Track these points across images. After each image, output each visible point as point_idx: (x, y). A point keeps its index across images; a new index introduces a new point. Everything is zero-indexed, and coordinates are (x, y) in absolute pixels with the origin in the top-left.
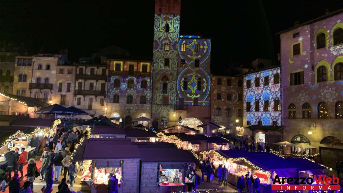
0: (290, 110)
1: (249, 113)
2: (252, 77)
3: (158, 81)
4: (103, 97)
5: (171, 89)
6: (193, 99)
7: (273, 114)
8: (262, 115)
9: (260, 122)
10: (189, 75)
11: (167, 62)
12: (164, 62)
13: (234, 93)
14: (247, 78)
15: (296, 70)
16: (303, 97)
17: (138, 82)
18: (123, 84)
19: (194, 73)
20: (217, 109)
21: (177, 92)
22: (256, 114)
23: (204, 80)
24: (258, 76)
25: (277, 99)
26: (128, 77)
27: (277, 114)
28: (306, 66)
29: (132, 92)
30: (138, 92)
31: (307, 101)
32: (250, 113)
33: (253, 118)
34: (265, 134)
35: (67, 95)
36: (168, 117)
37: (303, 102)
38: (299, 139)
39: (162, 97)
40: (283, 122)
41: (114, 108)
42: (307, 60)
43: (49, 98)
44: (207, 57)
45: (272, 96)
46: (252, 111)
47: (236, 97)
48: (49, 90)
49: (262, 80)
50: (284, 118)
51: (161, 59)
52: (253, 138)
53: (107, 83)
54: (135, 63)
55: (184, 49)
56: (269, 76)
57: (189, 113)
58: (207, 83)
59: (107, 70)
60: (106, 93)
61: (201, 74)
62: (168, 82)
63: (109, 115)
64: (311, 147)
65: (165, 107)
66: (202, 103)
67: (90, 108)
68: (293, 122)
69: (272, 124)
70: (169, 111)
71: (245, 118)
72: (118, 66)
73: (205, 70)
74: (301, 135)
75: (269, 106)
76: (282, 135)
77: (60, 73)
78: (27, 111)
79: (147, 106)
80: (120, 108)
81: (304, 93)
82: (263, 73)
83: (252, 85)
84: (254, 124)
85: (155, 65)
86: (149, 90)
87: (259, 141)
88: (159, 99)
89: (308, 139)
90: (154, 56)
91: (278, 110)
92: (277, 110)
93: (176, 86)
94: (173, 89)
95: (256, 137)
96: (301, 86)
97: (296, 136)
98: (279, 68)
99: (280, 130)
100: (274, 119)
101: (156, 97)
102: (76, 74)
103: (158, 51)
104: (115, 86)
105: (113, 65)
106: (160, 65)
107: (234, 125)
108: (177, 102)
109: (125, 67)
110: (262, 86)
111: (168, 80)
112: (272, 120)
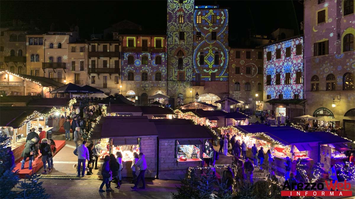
0: (312, 82)
1: (269, 86)
2: (273, 49)
3: (172, 56)
4: (117, 75)
5: (187, 65)
6: (210, 74)
7: (294, 87)
8: (283, 88)
9: (281, 96)
10: (205, 49)
11: (182, 36)
12: (178, 36)
13: (254, 66)
14: (267, 50)
15: (320, 39)
16: (327, 68)
17: (152, 58)
18: (137, 61)
19: (211, 47)
20: (236, 83)
21: (193, 67)
22: (277, 88)
23: (222, 53)
24: (279, 47)
25: (299, 71)
26: (142, 53)
27: (299, 87)
28: (332, 35)
29: (146, 69)
30: (153, 68)
31: (332, 72)
32: (271, 87)
33: (273, 92)
34: (285, 108)
35: (81, 74)
36: (184, 93)
37: (327, 73)
38: (321, 112)
39: (178, 73)
40: (305, 95)
41: (129, 86)
42: (333, 28)
43: (63, 77)
44: (224, 28)
45: (294, 68)
46: (273, 84)
47: (255, 71)
48: (62, 69)
49: (283, 52)
50: (306, 91)
51: (176, 33)
52: (273, 112)
53: (120, 60)
54: (148, 38)
55: (200, 20)
56: (291, 46)
57: (206, 89)
58: (225, 56)
59: (120, 47)
60: (121, 70)
61: (218, 48)
62: (183, 57)
63: (124, 93)
64: (334, 120)
65: (181, 83)
66: (220, 78)
67: (105, 86)
68: (316, 94)
69: (294, 98)
70: (185, 87)
71: (266, 92)
72: (131, 42)
73: (222, 43)
74: (324, 108)
75: (291, 79)
76: (304, 109)
77: (72, 52)
78: (42, 91)
79: (163, 83)
80: (135, 86)
81: (329, 64)
82: (285, 44)
83: (273, 57)
84: (275, 98)
85: (169, 39)
86: (163, 66)
87: (279, 115)
88: (174, 75)
89: (332, 112)
90: (168, 29)
91: (301, 82)
92: (299, 83)
93: (193, 61)
94: (189, 64)
95: (277, 111)
96: (326, 56)
97: (318, 109)
98: (301, 37)
99: (301, 103)
100: (296, 91)
101: (171, 73)
102: (88, 51)
103: (172, 24)
104: (129, 63)
105: (126, 41)
106: (175, 39)
107: (253, 99)
108: (193, 78)
109: (138, 42)
110: (283, 57)
111: (183, 55)
112: (294, 93)
